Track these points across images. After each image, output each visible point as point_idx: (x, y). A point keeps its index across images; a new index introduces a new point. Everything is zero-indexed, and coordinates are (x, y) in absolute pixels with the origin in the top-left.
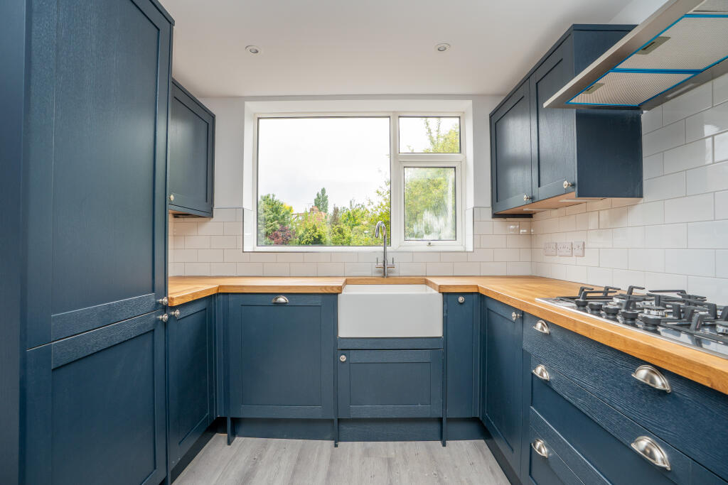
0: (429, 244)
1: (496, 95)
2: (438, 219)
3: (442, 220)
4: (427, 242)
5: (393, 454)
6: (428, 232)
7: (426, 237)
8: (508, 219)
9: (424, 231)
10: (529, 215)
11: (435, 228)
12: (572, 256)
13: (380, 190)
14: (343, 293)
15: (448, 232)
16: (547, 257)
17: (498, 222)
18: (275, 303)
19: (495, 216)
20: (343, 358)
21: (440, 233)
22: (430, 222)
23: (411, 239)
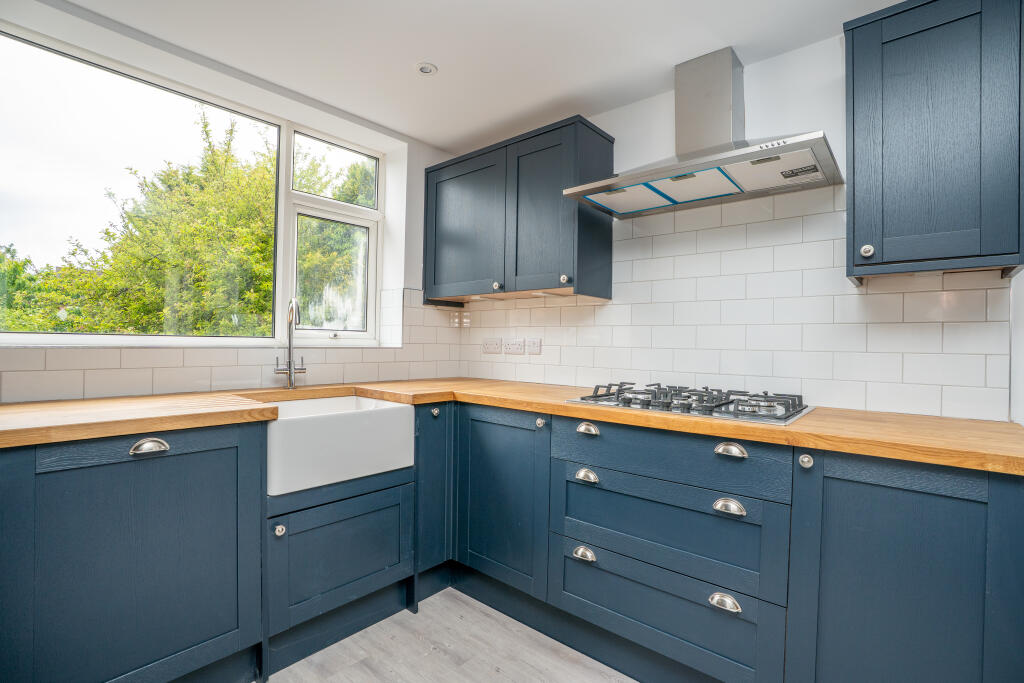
0: (335, 336)
1: (440, 149)
2: (343, 301)
3: (348, 301)
4: (332, 334)
5: (362, 652)
6: (330, 320)
7: (326, 325)
8: (439, 307)
9: (323, 317)
10: (460, 304)
11: (339, 312)
12: (524, 354)
13: (111, 230)
14: (281, 418)
15: (355, 320)
16: (486, 355)
17: (431, 309)
18: (135, 455)
19: (428, 302)
20: (280, 530)
21: (345, 320)
22: (333, 303)
23: (305, 327)
